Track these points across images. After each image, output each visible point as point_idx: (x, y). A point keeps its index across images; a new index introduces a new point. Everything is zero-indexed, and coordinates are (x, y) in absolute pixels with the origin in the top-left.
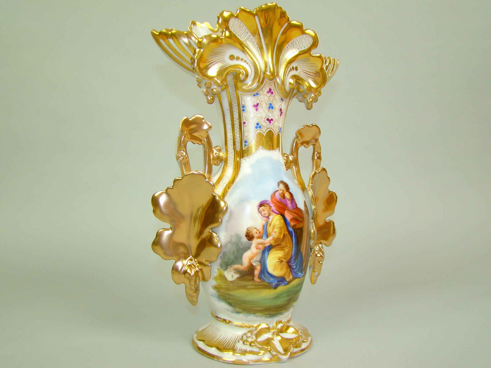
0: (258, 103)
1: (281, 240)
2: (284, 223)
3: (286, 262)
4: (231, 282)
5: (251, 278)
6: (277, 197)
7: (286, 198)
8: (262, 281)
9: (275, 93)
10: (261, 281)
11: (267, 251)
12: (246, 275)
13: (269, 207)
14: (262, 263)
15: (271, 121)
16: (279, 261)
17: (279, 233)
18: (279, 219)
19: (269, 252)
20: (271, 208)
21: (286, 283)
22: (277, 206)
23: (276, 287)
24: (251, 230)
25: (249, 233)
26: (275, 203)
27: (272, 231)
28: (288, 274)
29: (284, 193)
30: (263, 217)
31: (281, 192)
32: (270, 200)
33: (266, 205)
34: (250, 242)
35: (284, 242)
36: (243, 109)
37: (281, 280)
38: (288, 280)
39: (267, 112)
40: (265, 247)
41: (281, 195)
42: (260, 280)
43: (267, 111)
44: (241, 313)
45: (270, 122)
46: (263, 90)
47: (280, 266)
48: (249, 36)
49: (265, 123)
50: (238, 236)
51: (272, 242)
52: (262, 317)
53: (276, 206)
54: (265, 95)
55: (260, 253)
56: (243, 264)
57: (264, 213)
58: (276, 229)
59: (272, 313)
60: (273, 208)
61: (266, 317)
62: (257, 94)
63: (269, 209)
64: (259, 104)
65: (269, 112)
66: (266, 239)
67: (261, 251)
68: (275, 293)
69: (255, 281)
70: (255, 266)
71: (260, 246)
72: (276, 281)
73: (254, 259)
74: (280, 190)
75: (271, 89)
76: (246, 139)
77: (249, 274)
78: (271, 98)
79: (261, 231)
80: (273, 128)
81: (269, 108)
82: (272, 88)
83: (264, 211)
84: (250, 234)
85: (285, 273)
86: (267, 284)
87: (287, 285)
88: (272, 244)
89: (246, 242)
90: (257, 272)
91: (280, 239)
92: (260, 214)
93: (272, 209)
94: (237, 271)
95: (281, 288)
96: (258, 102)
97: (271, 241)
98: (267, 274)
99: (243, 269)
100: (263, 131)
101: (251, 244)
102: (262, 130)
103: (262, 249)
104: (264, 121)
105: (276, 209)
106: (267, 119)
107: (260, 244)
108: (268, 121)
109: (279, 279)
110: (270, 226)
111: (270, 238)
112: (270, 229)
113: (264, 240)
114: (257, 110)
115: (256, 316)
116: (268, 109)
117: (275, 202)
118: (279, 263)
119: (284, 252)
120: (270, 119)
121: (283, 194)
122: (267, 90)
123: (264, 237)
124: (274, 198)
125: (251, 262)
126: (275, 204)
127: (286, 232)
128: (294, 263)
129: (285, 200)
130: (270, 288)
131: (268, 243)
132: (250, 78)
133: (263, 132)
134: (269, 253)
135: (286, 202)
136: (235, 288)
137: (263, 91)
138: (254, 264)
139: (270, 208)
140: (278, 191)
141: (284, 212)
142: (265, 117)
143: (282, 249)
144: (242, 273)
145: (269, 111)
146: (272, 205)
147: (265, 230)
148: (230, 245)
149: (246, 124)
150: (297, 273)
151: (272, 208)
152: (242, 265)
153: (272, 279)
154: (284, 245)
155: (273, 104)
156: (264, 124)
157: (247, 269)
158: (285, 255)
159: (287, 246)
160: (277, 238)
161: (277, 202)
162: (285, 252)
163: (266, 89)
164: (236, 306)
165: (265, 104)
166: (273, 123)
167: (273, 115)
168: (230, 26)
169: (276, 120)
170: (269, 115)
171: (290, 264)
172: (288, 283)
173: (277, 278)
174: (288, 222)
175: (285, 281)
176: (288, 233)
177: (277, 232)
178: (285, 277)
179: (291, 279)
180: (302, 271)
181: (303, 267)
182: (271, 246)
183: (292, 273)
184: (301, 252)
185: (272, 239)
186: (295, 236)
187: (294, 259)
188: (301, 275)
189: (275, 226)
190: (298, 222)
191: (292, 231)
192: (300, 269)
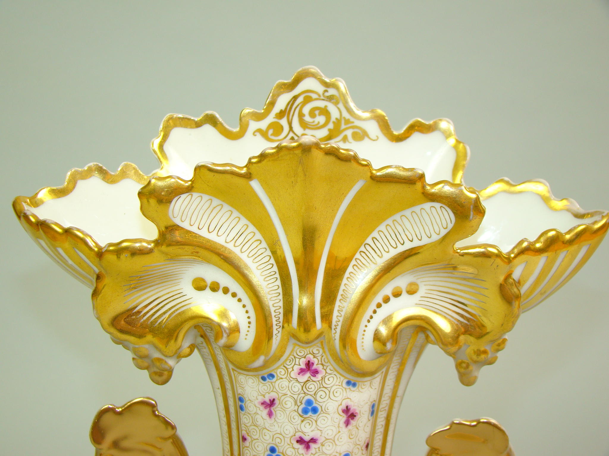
0: (274, 400)
9: (324, 371)
15: (311, 444)
36: (241, 404)
39: (299, 421)
43: (298, 419)
45: (308, 447)
46: (288, 367)
48: (245, 227)
49: (293, 450)
54: (292, 379)
62: (272, 376)
64: (277, 402)
65: (302, 421)
75: (311, 362)
78: (312, 386)
81: (305, 411)
82: (313, 359)
96: (273, 395)
104: (289, 443)
106: (299, 439)
108: (301, 444)
114: (270, 414)
116: (302, 414)
120: (307, 438)
122: (300, 365)
132: (246, 339)
137: (287, 369)
142: (292, 434)
145: (302, 419)
155: (316, 400)
156: (290, 451)
163: (295, 364)
165: (293, 403)
166: (319, 448)
167: (316, 429)
168: (175, 216)
169: (327, 439)
170: (304, 430)
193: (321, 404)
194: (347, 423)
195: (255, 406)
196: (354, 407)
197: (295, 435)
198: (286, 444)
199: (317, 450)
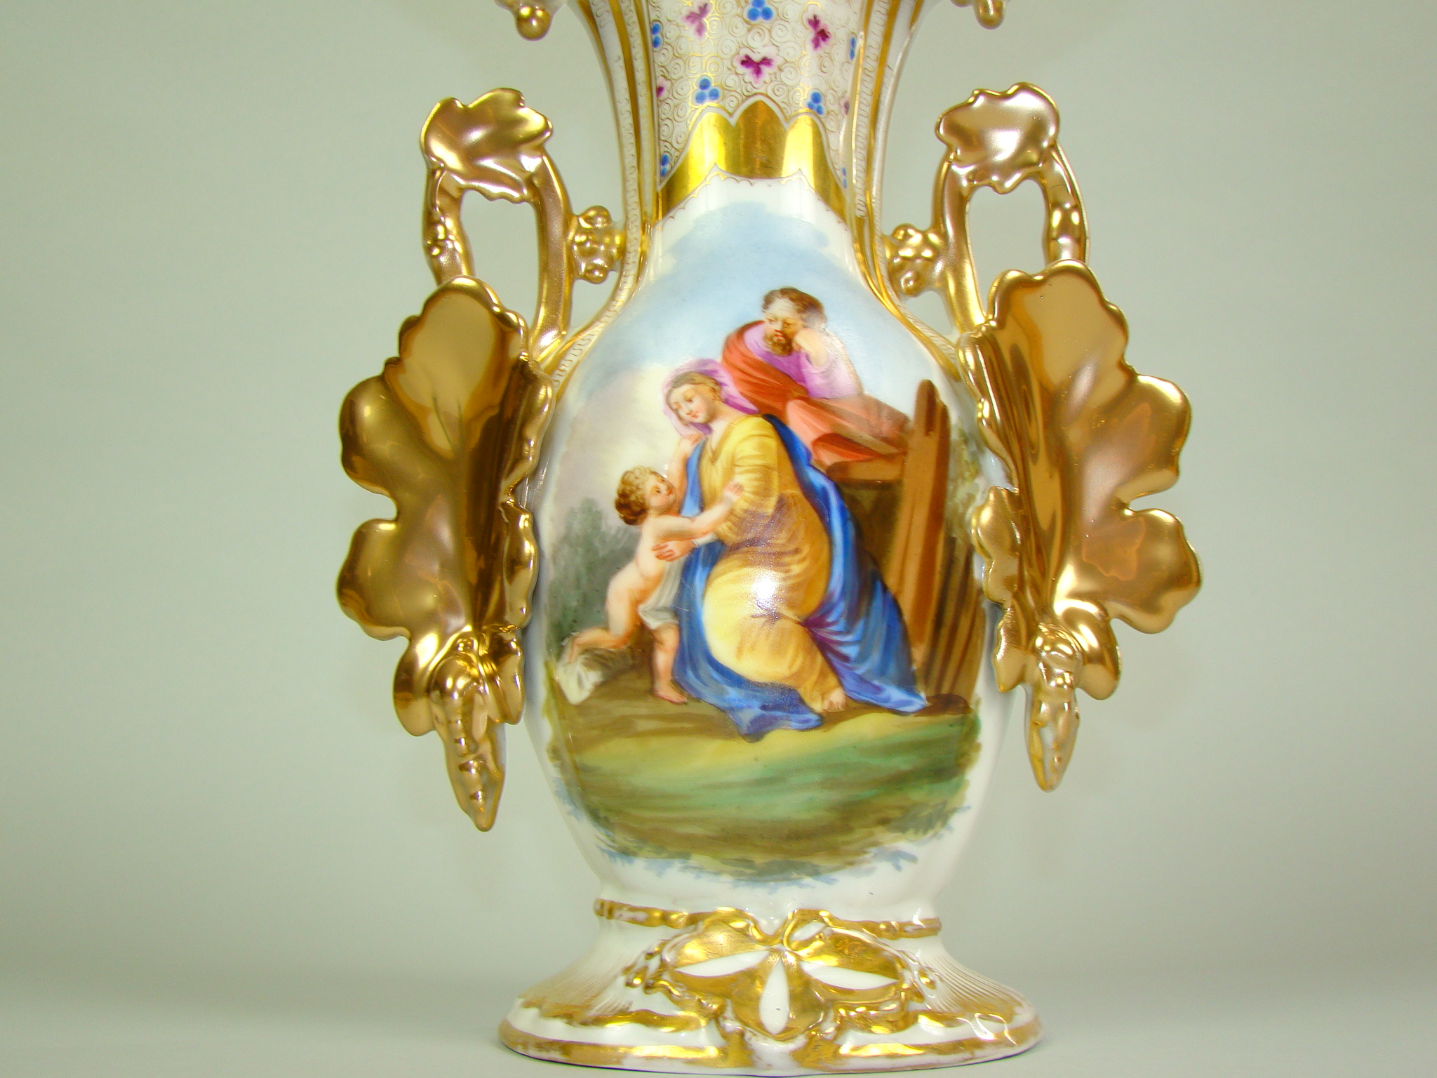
0: (706, 5)
1: (765, 521)
2: (784, 453)
3: (798, 620)
4: (582, 708)
5: (642, 684)
6: (749, 347)
7: (799, 352)
8: (689, 697)
10: (685, 700)
11: (705, 565)
12: (623, 672)
13: (712, 385)
14: (685, 619)
15: (763, 67)
16: (761, 612)
17: (755, 493)
18: (756, 432)
19: (710, 569)
20: (721, 389)
21: (807, 721)
22: (749, 382)
23: (756, 732)
24: (637, 482)
25: (628, 492)
26: (740, 371)
27: (725, 484)
28: (814, 678)
29: (788, 331)
30: (687, 425)
31: (778, 326)
32: (719, 359)
33: (699, 378)
34: (633, 528)
35: (781, 531)
36: (654, 36)
37: (782, 702)
38: (818, 706)
39: (745, 32)
40: (695, 551)
41: (775, 339)
42: (681, 694)
43: (742, 28)
44: (635, 854)
45: (758, 72)
47: (768, 636)
49: (734, 77)
50: (591, 511)
51: (725, 527)
52: (718, 873)
53: (745, 379)
55: (673, 573)
56: (612, 625)
57: (687, 412)
58: (741, 473)
59: (759, 859)
60: (732, 389)
61: (738, 876)
63: (710, 395)
64: (710, 7)
65: (749, 31)
66: (698, 514)
67: (677, 565)
68: (756, 759)
69: (663, 698)
70: (657, 631)
71: (674, 546)
72: (757, 704)
73: (651, 601)
74: (771, 321)
76: (666, 149)
77: (633, 667)
79: (676, 483)
80: (770, 94)
81: (753, 15)
83: (690, 401)
84: (633, 498)
85: (795, 668)
86: (711, 712)
87: (812, 731)
88: (723, 538)
89: (619, 529)
90: (664, 659)
91: (762, 516)
92: (674, 416)
93: (723, 393)
94: (596, 658)
97: (718, 523)
98: (710, 668)
99: (612, 644)
100: (728, 108)
101: (636, 539)
102: (721, 103)
103: (683, 559)
104: (730, 67)
105: (742, 394)
106: (745, 59)
107: (670, 536)
108: (748, 67)
109: (770, 697)
110: (714, 460)
111: (714, 514)
112: (713, 476)
113: (689, 518)
114: (700, 31)
115: (695, 868)
116: (748, 19)
117: (743, 366)
118: (763, 620)
119: (783, 575)
120: (756, 58)
121: (785, 336)
123: (690, 507)
124: (736, 348)
125: (641, 614)
126: (739, 374)
127: (794, 491)
128: (847, 632)
129: (792, 358)
130: (730, 736)
131: (705, 534)
133: (727, 111)
134: (712, 576)
135: (799, 366)
136: (594, 733)
138: (653, 623)
139: (717, 388)
140: (761, 326)
141: (785, 406)
142: (734, 52)
143: (776, 560)
144: (610, 664)
145: (749, 26)
146: (725, 377)
147: (691, 479)
148: (566, 550)
149: (665, 94)
150: (876, 682)
151: (725, 388)
152: (606, 628)
153: (733, 694)
154: (783, 545)
156: (732, 81)
157: (624, 647)
158: (792, 588)
159: (797, 551)
160: (746, 511)
161: (749, 365)
162: (790, 578)
164: (614, 818)
166: (775, 74)
167: (770, 43)
169: (786, 62)
170: (753, 44)
171: (823, 633)
172: (818, 723)
173: (758, 691)
174: (803, 450)
175: (802, 708)
176: (805, 494)
177: (746, 489)
178: (801, 691)
179: (840, 707)
180: (907, 682)
181: (915, 667)
182: (718, 547)
183: (843, 677)
184: (885, 589)
185: (726, 519)
186: (842, 511)
187: (845, 615)
188: (909, 703)
189: (739, 463)
190: (861, 457)
191: (824, 490)
192: (892, 669)
193: (776, 5)
195: (678, 26)
196: (824, 23)
197: (738, 54)
198: (725, 68)
199: (773, 77)
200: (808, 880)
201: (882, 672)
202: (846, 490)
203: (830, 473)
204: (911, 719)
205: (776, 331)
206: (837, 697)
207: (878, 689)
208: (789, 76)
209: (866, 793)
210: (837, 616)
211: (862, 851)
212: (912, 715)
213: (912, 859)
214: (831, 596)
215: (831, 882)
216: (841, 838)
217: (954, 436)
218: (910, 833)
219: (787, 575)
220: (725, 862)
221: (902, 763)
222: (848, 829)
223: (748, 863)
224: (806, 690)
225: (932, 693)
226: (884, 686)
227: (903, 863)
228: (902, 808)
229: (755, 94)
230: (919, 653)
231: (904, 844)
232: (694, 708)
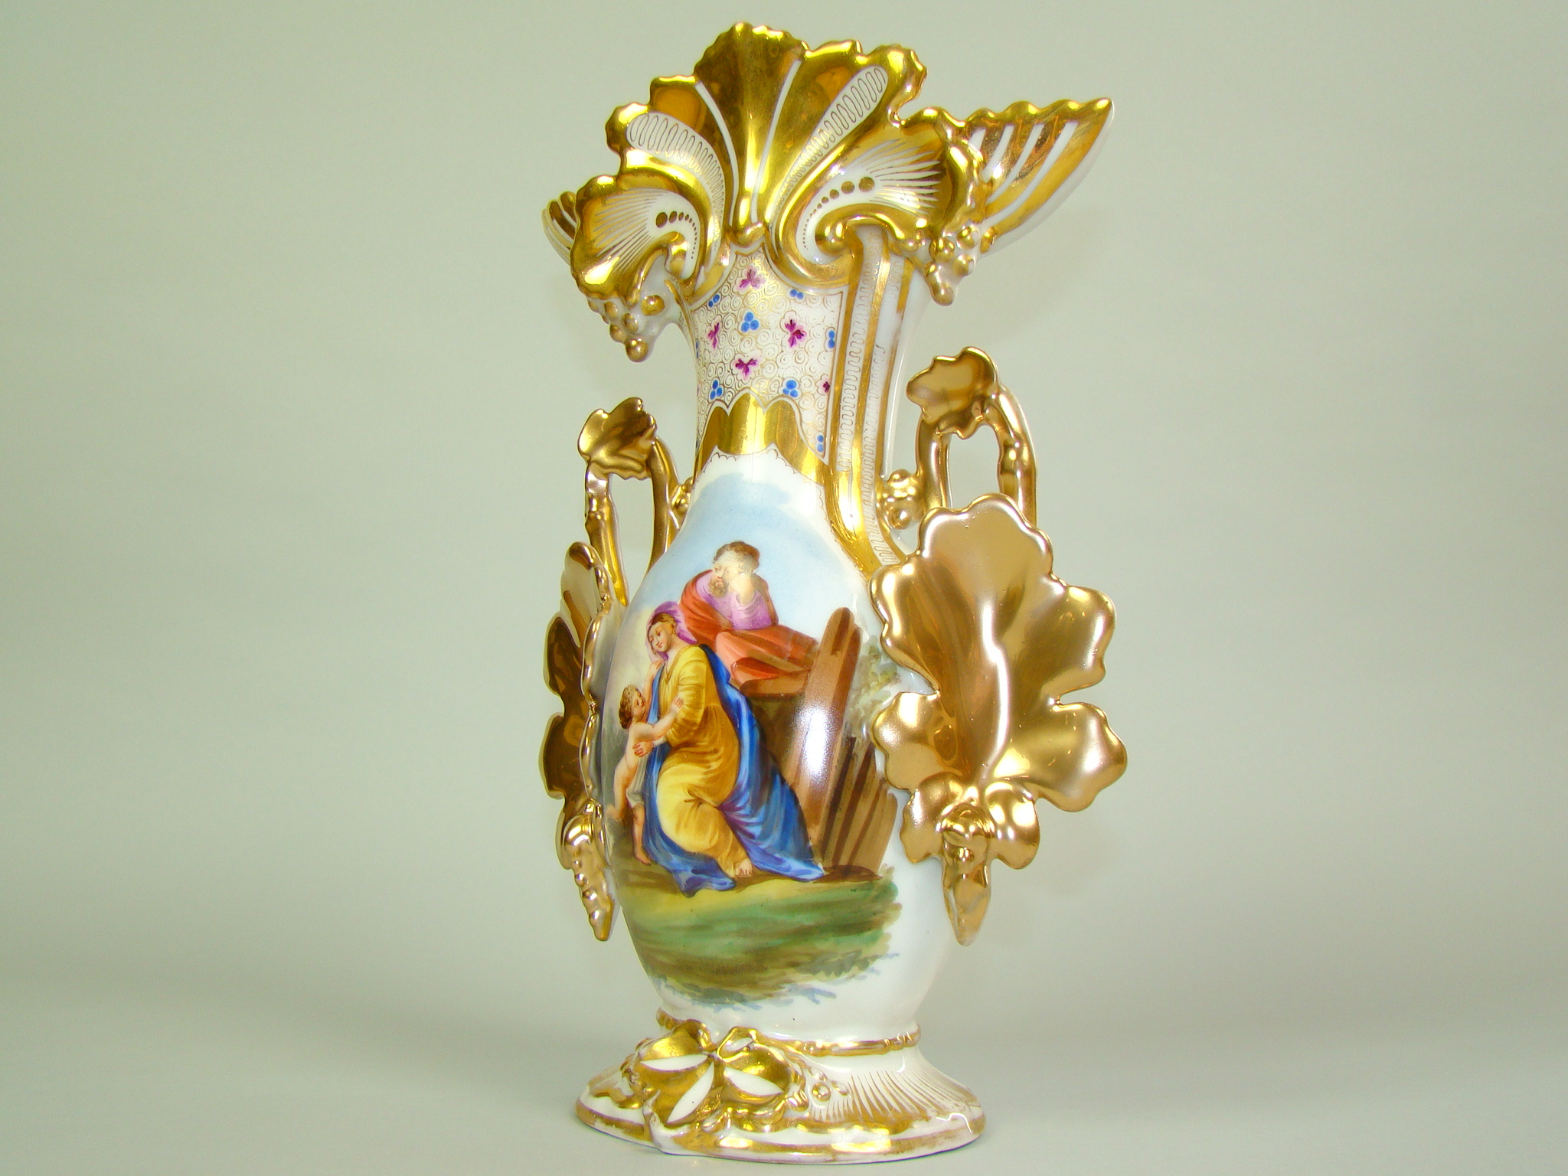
0: (718, 326)
1: (695, 728)
2: (710, 673)
3: (715, 805)
6: (699, 591)
7: (729, 594)
8: (651, 860)
9: (765, 280)
10: (649, 862)
11: (659, 761)
13: (672, 622)
14: (647, 802)
16: (691, 798)
17: (690, 706)
18: (694, 658)
19: (662, 764)
20: (677, 625)
21: (725, 883)
22: (694, 619)
23: (691, 890)
24: (629, 696)
25: (625, 704)
26: (690, 610)
27: (672, 701)
28: (728, 850)
29: (727, 577)
30: (655, 653)
32: (679, 602)
33: (666, 617)
34: (625, 730)
35: (705, 736)
37: (706, 868)
38: (732, 873)
39: (739, 339)
40: (654, 750)
41: (717, 584)
42: (647, 856)
45: (747, 371)
46: (731, 282)
47: (695, 815)
49: (732, 377)
51: (671, 733)
53: (692, 617)
54: (734, 295)
55: (642, 766)
56: (616, 801)
57: (657, 643)
58: (682, 691)
59: (703, 986)
60: (683, 626)
62: (717, 298)
63: (671, 631)
64: (721, 326)
65: (742, 340)
66: (657, 722)
67: (644, 759)
68: (692, 910)
69: (638, 859)
70: (634, 808)
71: (644, 746)
72: (690, 868)
73: (632, 787)
74: (716, 570)
78: (753, 298)
80: (754, 387)
81: (745, 328)
83: (659, 635)
84: (626, 708)
85: (714, 842)
86: (663, 872)
87: (728, 892)
88: (670, 741)
90: (638, 830)
91: (694, 724)
92: (650, 647)
93: (677, 628)
95: (709, 898)
96: (717, 320)
97: (667, 729)
98: (662, 839)
100: (726, 401)
102: (723, 399)
103: (647, 755)
104: (729, 370)
105: (688, 628)
106: (738, 363)
107: (642, 738)
108: (739, 368)
109: (698, 863)
110: (667, 681)
111: (667, 720)
112: (667, 692)
113: (652, 725)
114: (714, 344)
116: (742, 332)
117: (692, 607)
118: (691, 804)
119: (705, 770)
120: (746, 360)
121: (723, 581)
122: (742, 276)
123: (653, 716)
124: (690, 593)
125: (628, 796)
126: (689, 613)
127: (716, 704)
128: (752, 815)
129: (726, 599)
130: (675, 892)
131: (660, 737)
132: (692, 258)
133: (726, 404)
134: (662, 770)
135: (730, 605)
137: (730, 284)
138: (633, 803)
139: (674, 624)
140: (709, 575)
141: (715, 638)
142: (732, 358)
143: (700, 758)
145: (742, 337)
146: (681, 615)
147: (654, 694)
150: (778, 855)
151: (679, 624)
153: (676, 859)
154: (706, 746)
155: (756, 313)
156: (730, 380)
157: (622, 819)
158: (710, 780)
159: (716, 751)
160: (684, 720)
161: (697, 606)
162: (710, 772)
163: (738, 277)
165: (734, 320)
166: (759, 370)
167: (756, 347)
168: (633, 139)
169: (767, 360)
170: (743, 350)
171: (734, 815)
172: (732, 885)
173: (690, 859)
174: (724, 672)
175: (720, 874)
176: (723, 706)
177: (685, 703)
178: (719, 860)
179: (748, 873)
180: (806, 855)
181: (811, 844)
182: (667, 748)
183: (750, 850)
184: (783, 781)
185: (672, 726)
186: (750, 719)
187: (750, 801)
188: (808, 872)
189: (681, 683)
190: (770, 675)
191: (738, 703)
192: (791, 845)
193: (761, 317)
194: (792, 342)
195: (704, 342)
196: (800, 324)
197: (734, 359)
198: (727, 373)
199: (757, 373)
200: (738, 1005)
201: (782, 847)
202: (755, 703)
203: (743, 690)
204: (810, 884)
205: (719, 577)
206: (746, 866)
207: (780, 861)
208: (768, 371)
209: (775, 942)
210: (744, 802)
211: (777, 986)
212: (811, 882)
213: (831, 995)
214: (740, 786)
215: (757, 1008)
216: (758, 975)
217: (863, 652)
218: (822, 974)
219: (708, 770)
220: (684, 985)
221: (806, 920)
222: (763, 969)
223: (696, 988)
224: (723, 860)
225: (830, 864)
226: (784, 858)
227: (818, 997)
228: (808, 954)
229: (744, 389)
230: (815, 833)
231: (817, 982)
232: (655, 869)
